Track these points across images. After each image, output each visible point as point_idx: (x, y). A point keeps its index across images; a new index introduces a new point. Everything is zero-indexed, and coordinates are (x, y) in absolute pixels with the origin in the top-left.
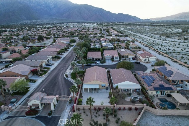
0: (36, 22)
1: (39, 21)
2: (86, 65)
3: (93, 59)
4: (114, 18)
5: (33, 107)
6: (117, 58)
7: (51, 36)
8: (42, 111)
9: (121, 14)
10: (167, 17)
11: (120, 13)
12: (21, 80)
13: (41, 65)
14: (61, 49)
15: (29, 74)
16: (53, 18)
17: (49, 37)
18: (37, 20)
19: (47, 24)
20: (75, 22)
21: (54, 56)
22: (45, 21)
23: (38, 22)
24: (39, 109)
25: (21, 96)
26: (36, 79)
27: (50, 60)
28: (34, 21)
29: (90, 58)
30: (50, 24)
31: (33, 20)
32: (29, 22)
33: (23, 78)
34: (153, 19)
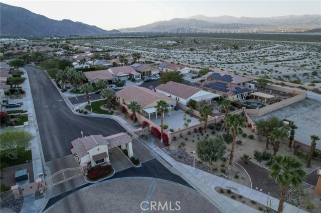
2: (97, 93)
4: (56, 30)
5: (93, 164)
6: (138, 77)
9: (67, 22)
10: (141, 27)
11: (65, 20)
14: (6, 78)
21: (7, 90)
24: (106, 163)
34: (122, 29)
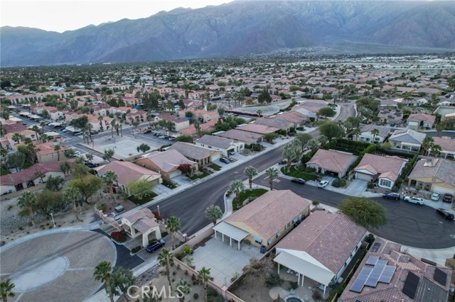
0: (302, 52)
1: (310, 49)
2: (293, 181)
3: (320, 169)
6: (385, 183)
7: (295, 93)
8: (133, 241)
12: (151, 179)
13: (209, 158)
14: (277, 129)
15: (172, 172)
16: (346, 41)
17: (289, 95)
18: (307, 46)
19: (324, 57)
20: (402, 52)
21: (249, 144)
22: (324, 50)
23: (307, 52)
24: (131, 235)
25: (135, 205)
26: (180, 183)
27: (235, 150)
28: (300, 49)
29: (312, 166)
30: (331, 57)
31: (298, 46)
32: (289, 50)
33: (157, 176)
